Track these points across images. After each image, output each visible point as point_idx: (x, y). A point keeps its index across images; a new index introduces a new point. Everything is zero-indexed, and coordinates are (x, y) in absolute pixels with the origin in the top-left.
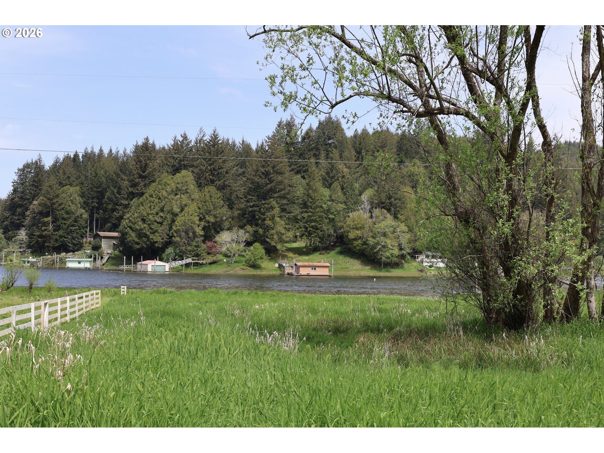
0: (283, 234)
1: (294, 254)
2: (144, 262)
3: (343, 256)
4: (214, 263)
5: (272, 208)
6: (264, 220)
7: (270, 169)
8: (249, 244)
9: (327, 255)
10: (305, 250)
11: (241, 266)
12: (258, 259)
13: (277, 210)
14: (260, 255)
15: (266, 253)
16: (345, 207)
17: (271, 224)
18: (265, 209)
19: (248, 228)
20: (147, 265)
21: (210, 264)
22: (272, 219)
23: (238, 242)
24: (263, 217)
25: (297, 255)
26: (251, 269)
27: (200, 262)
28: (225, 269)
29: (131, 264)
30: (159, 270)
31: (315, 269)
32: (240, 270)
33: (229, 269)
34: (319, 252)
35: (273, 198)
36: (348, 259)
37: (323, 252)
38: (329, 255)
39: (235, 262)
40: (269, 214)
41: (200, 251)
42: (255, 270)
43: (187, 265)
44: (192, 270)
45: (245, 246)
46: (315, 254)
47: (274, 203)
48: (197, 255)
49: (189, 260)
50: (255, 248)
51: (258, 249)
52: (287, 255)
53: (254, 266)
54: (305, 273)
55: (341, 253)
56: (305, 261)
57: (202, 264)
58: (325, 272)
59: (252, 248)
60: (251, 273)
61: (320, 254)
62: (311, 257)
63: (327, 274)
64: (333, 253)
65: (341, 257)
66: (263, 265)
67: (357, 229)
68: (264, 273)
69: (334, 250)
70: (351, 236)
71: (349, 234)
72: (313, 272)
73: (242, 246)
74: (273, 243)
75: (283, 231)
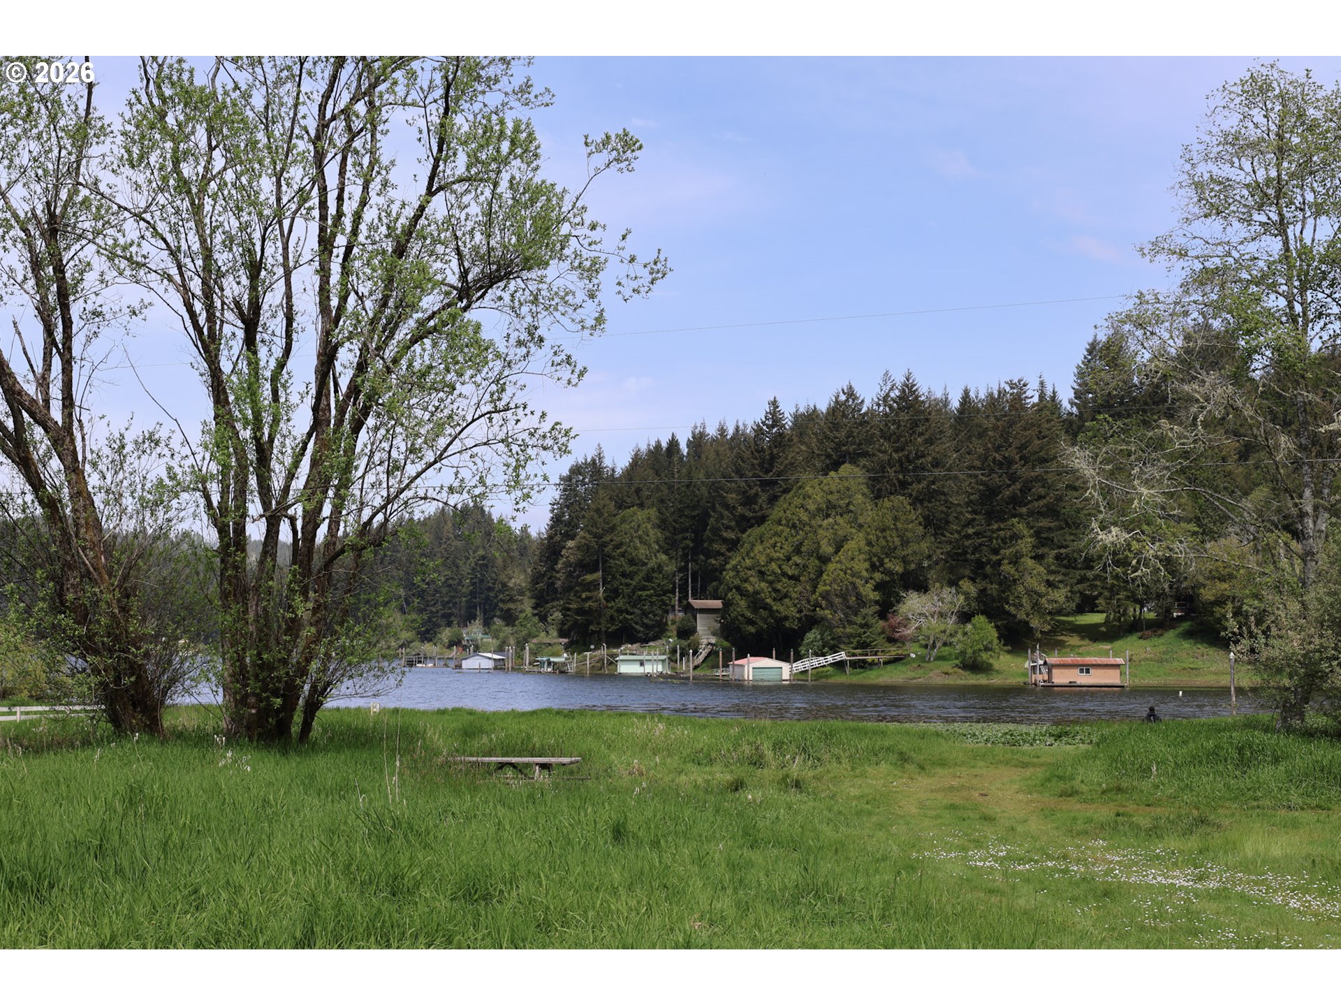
0: (1041, 596)
1: (1083, 638)
2: (736, 662)
3: (1191, 641)
4: (896, 660)
5: (1015, 537)
6: (999, 563)
7: (1011, 452)
8: (965, 617)
9: (1156, 641)
10: (1103, 629)
11: (947, 666)
12: (981, 650)
13: (1026, 544)
14: (985, 643)
15: (999, 638)
16: (1196, 529)
17: (1013, 571)
18: (999, 541)
19: (966, 585)
20: (742, 666)
21: (887, 663)
22: (1015, 560)
23: (942, 615)
24: (994, 558)
25: (1087, 642)
26: (967, 673)
27: (869, 658)
28: (910, 674)
29: (718, 667)
30: (770, 677)
31: (1088, 671)
32: (940, 674)
33: (920, 671)
34: (1139, 634)
35: (1021, 516)
36: (1202, 649)
37: (1149, 632)
38: (1162, 640)
39: (940, 658)
40: (1008, 552)
41: (868, 637)
42: (974, 676)
43: (839, 665)
44: (850, 678)
45: (957, 623)
46: (1129, 639)
47: (1021, 527)
48: (863, 645)
49: (842, 656)
50: (974, 626)
51: (984, 629)
52: (1065, 642)
53: (974, 666)
54: (1065, 681)
55: (1189, 635)
56: (1100, 654)
57: (872, 664)
58: (1112, 677)
59: (969, 626)
60: (963, 682)
61: (1141, 638)
62: (1118, 644)
63: (1117, 681)
64: (1171, 634)
65: (1186, 645)
66: (996, 664)
67: (1222, 579)
68: (996, 681)
69: (1173, 628)
70: (1207, 594)
71: (1202, 591)
72: (1083, 679)
73: (951, 622)
74: (1021, 616)
75: (1042, 589)
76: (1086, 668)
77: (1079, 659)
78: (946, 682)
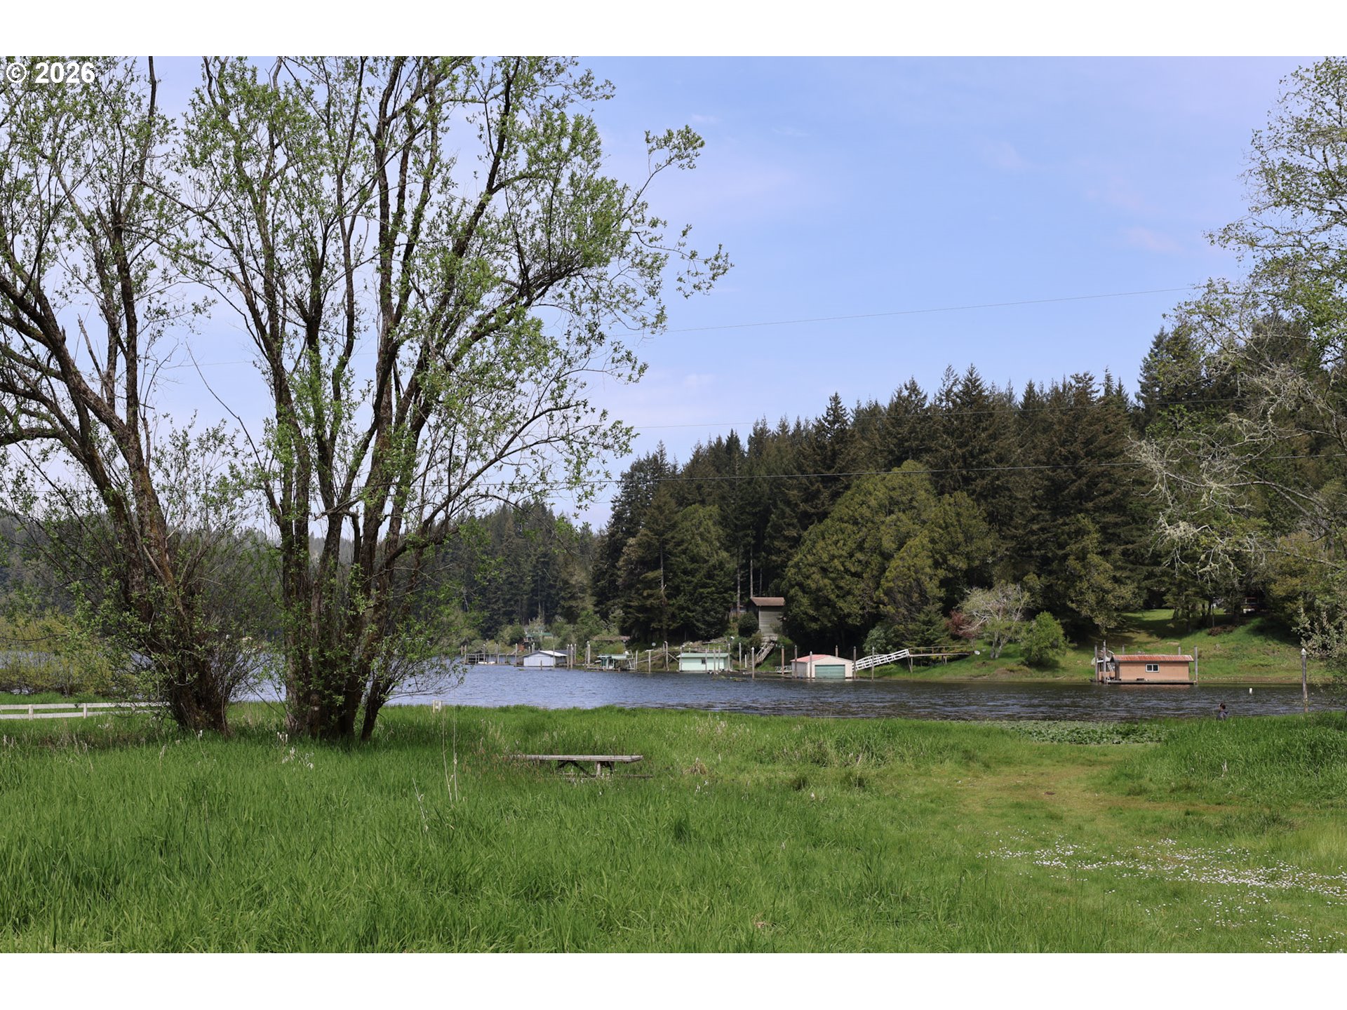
0: (1107, 592)
1: (1151, 635)
2: (799, 660)
3: (1262, 637)
4: (961, 657)
5: (1080, 533)
6: (1065, 557)
7: (1077, 447)
8: (1030, 614)
9: (1225, 637)
10: (1171, 625)
11: (1011, 663)
12: (1046, 647)
13: (1092, 540)
14: (1051, 640)
15: (1065, 635)
16: (1266, 524)
17: (1079, 567)
18: (1066, 536)
19: (1032, 579)
20: (805, 663)
21: (950, 660)
22: (1082, 556)
23: (1007, 612)
24: (1061, 552)
25: (1154, 638)
26: (1032, 671)
27: (933, 656)
28: (975, 672)
29: (780, 665)
30: (833, 674)
31: (1156, 669)
32: (1005, 672)
33: (984, 669)
34: (1208, 630)
35: (1087, 511)
36: (1273, 645)
37: (1219, 629)
38: (1231, 636)
39: (1005, 655)
40: (1074, 547)
41: (932, 634)
42: (1040, 674)
43: (903, 663)
44: (916, 675)
45: (1022, 620)
46: (1198, 635)
47: (1086, 522)
48: (927, 642)
49: (906, 653)
50: (1040, 624)
51: (1051, 626)
52: (1132, 638)
53: (1040, 663)
54: (1133, 678)
55: (1259, 631)
56: (1168, 651)
57: (936, 661)
58: (1180, 674)
59: (1034, 624)
60: (1029, 679)
61: (1209, 634)
62: (1187, 640)
63: (1186, 678)
64: (1240, 631)
65: (1257, 641)
66: (1062, 662)
67: (1293, 574)
68: (1062, 678)
69: (1243, 624)
70: (1278, 590)
71: (1272, 586)
72: (1151, 676)
73: (1016, 618)
74: (1085, 612)
75: (1108, 585)
76: (1154, 665)
77: (1147, 656)
78: (1012, 679)
